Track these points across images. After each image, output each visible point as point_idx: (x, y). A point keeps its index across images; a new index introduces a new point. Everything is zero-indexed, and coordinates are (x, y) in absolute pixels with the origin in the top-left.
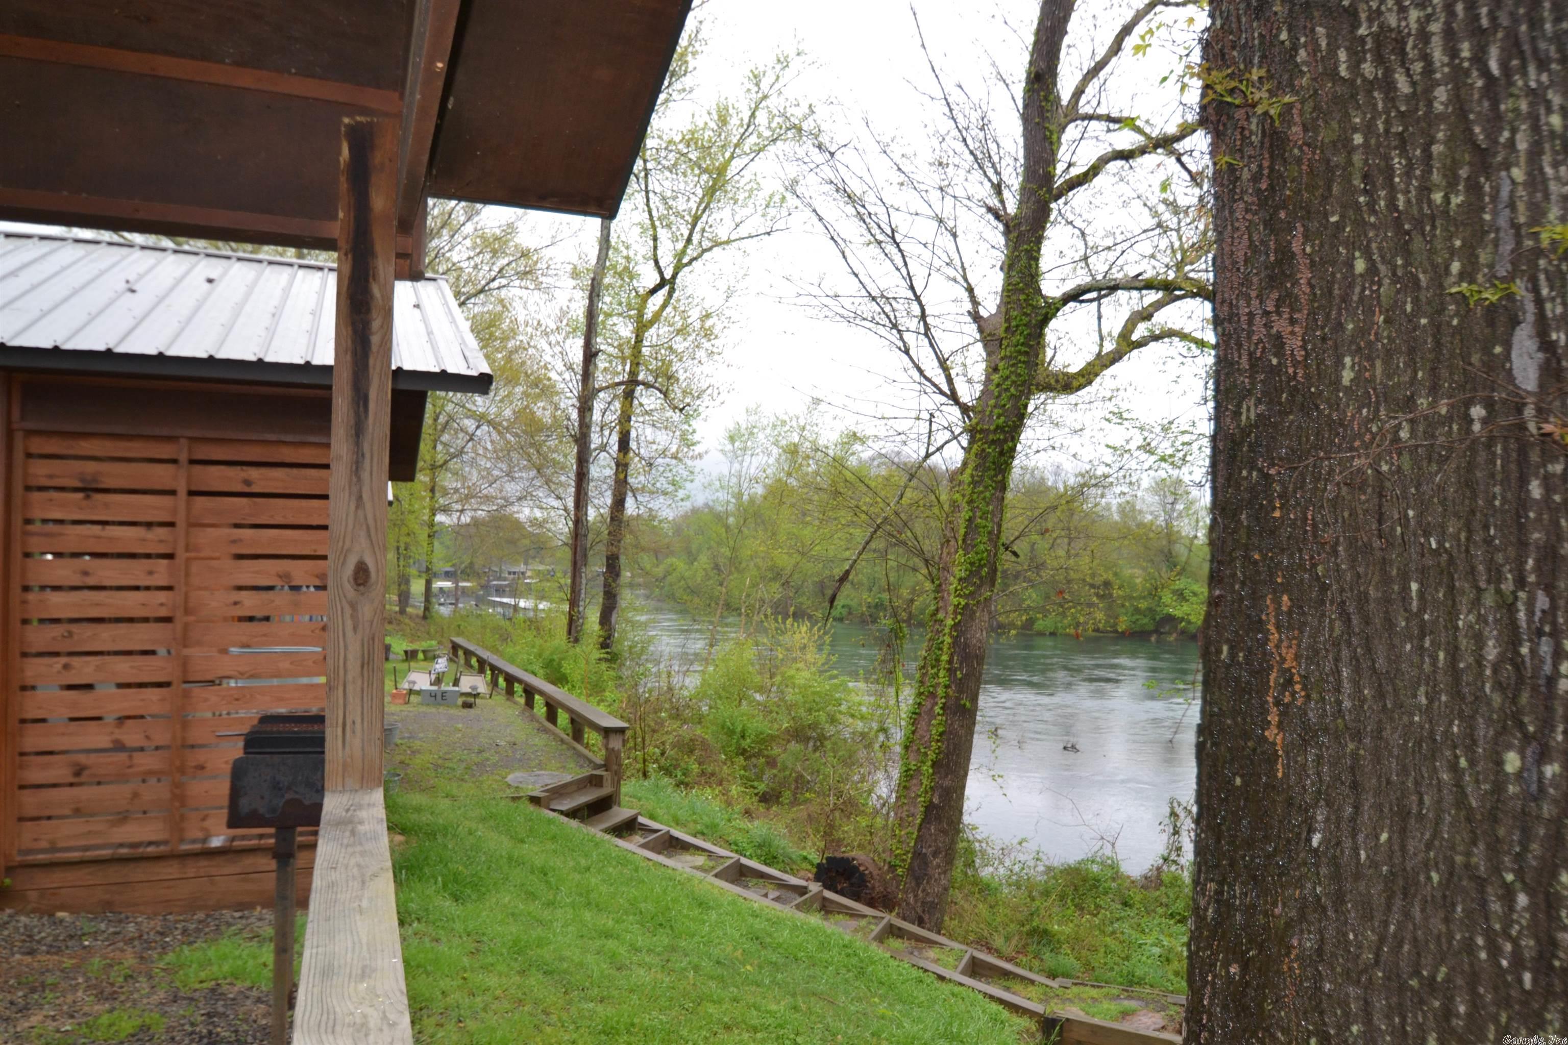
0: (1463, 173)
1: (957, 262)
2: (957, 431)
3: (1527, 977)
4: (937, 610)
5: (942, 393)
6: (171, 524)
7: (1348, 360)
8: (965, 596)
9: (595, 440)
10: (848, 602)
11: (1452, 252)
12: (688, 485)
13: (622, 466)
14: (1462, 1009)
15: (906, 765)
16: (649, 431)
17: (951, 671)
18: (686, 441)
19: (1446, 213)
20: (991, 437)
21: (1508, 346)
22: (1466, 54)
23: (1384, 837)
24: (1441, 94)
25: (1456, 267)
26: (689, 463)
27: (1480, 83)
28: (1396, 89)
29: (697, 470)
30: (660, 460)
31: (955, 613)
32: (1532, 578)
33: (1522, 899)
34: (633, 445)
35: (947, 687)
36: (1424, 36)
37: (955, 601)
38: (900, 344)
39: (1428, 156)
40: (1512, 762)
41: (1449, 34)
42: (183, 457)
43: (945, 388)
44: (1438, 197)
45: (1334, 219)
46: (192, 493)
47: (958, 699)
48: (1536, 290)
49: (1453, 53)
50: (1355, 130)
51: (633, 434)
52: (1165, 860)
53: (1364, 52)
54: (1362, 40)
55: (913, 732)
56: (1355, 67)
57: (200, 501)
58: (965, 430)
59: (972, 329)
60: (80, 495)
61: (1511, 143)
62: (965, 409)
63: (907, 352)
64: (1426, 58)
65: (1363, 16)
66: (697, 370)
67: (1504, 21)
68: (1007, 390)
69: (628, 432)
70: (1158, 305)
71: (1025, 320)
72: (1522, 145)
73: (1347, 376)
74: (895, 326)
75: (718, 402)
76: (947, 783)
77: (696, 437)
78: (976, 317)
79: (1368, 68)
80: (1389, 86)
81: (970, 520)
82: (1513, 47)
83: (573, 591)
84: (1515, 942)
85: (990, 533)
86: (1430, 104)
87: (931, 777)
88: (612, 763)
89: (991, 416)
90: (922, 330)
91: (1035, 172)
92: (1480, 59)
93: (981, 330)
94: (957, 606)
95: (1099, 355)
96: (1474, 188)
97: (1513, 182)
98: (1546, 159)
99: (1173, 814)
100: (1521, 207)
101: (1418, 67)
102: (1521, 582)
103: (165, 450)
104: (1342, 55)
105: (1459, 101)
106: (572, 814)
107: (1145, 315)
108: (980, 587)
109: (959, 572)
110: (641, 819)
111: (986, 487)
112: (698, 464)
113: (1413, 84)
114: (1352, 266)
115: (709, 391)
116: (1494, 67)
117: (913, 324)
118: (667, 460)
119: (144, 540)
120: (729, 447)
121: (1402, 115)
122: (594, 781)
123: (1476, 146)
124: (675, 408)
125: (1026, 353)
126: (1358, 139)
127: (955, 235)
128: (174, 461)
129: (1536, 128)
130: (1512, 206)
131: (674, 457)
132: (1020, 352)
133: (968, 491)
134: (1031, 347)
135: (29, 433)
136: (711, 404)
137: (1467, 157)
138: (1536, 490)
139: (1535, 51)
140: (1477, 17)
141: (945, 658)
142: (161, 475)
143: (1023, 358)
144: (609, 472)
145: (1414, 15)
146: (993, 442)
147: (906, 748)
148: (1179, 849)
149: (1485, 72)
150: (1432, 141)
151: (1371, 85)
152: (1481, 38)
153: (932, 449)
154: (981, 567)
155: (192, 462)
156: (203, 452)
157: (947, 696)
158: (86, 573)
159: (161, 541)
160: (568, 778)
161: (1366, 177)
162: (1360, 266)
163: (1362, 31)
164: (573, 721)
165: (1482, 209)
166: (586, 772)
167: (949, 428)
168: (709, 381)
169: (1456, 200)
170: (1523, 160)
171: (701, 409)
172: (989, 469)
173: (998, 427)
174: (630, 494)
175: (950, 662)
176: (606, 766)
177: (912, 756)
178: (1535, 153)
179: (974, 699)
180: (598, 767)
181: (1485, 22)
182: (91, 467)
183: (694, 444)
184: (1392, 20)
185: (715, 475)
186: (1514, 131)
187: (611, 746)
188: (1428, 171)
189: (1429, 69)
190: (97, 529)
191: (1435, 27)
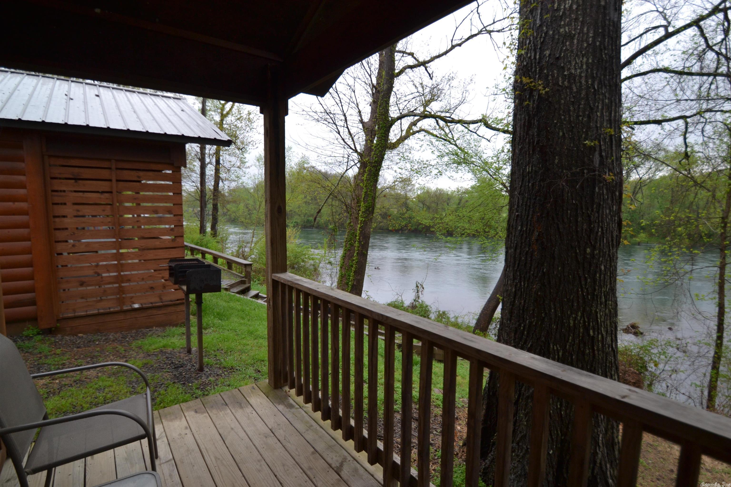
0: (587, 113)
1: (355, 102)
2: (356, 162)
3: (589, 296)
4: (351, 222)
5: (351, 148)
6: (111, 192)
7: (557, 157)
8: (364, 218)
9: (207, 160)
10: (297, 221)
11: (583, 132)
12: (243, 178)
13: (217, 171)
14: (576, 304)
15: (341, 273)
16: (228, 157)
17: (360, 242)
18: (243, 162)
19: (582, 122)
20: (373, 164)
21: (593, 156)
22: (590, 83)
23: (560, 268)
24: (583, 93)
25: (583, 136)
26: (244, 169)
27: (593, 90)
28: (573, 90)
29: (247, 172)
30: (232, 168)
31: (361, 223)
32: (595, 210)
33: (589, 280)
34: (221, 162)
35: (358, 247)
36: (580, 77)
37: (361, 219)
38: (337, 130)
39: (579, 108)
40: (588, 250)
41: (586, 76)
42: (113, 167)
43: (353, 147)
44: (581, 118)
45: (555, 121)
46: (118, 181)
47: (362, 251)
48: (600, 143)
49: (587, 82)
50: (562, 99)
51: (221, 158)
52: (415, 300)
53: (566, 79)
54: (565, 75)
55: (343, 263)
56: (563, 82)
57: (121, 183)
58: (359, 162)
59: (361, 126)
60: (73, 181)
61: (598, 106)
62: (359, 154)
63: (339, 133)
64: (581, 83)
65: (566, 69)
66: (247, 135)
67: (599, 75)
68: (378, 149)
69: (219, 159)
70: (418, 120)
71: (385, 125)
72: (600, 107)
73: (556, 161)
74: (335, 124)
75: (255, 147)
76: (359, 278)
77: (246, 160)
78: (361, 121)
79: (566, 83)
80: (571, 89)
81: (366, 192)
82: (600, 83)
83: (201, 218)
84: (587, 289)
85: (372, 197)
86: (580, 94)
87: (354, 276)
88: (248, 275)
89: (373, 157)
90: (346, 126)
91: (389, 73)
92: (593, 84)
93: (363, 126)
94: (361, 221)
95: (401, 137)
96: (589, 117)
97: (597, 116)
98: (604, 111)
99: (417, 286)
100: (598, 122)
101: (578, 84)
102: (592, 211)
103: (106, 164)
104: (560, 79)
105: (587, 94)
106: (239, 293)
107: (414, 124)
108: (369, 214)
109: (362, 209)
110: (260, 294)
111: (371, 182)
112: (247, 170)
113: (577, 88)
114: (559, 134)
115: (252, 143)
116: (596, 88)
117: (342, 123)
118: (235, 169)
119: (100, 198)
120: (257, 164)
121: (574, 96)
122: (242, 282)
123: (590, 106)
124: (239, 149)
125: (385, 136)
126: (563, 102)
127: (354, 92)
128: (110, 168)
129: (603, 102)
130: (597, 122)
131: (239, 167)
132: (382, 136)
133: (365, 183)
134: (386, 134)
135: (50, 156)
136: (253, 147)
137: (588, 109)
138: (597, 189)
139: (604, 83)
140: (593, 74)
141: (357, 238)
142: (105, 174)
143: (383, 138)
144: (213, 173)
145: (578, 71)
146: (374, 166)
147: (341, 268)
148: (419, 297)
149: (594, 88)
150: (580, 104)
151: (567, 87)
152: (593, 79)
153: (349, 167)
154: (369, 208)
155: (117, 169)
156: (121, 165)
157: (358, 250)
158: (78, 211)
159: (107, 199)
160: (233, 282)
161: (564, 112)
162: (561, 134)
163: (566, 73)
164: (228, 263)
165: (590, 122)
166: (239, 280)
167: (353, 160)
168: (252, 139)
169: (585, 119)
170: (600, 111)
171: (248, 149)
172: (372, 175)
173: (375, 161)
174: (221, 181)
175: (359, 239)
176: (245, 277)
177: (343, 270)
178: (602, 109)
179: (367, 251)
180: (243, 277)
181: (595, 75)
182: (76, 170)
183: (245, 163)
184: (573, 71)
185: (252, 174)
186: (598, 103)
187: (247, 270)
188: (579, 111)
189: (581, 86)
190: (81, 194)
191: (583, 75)
